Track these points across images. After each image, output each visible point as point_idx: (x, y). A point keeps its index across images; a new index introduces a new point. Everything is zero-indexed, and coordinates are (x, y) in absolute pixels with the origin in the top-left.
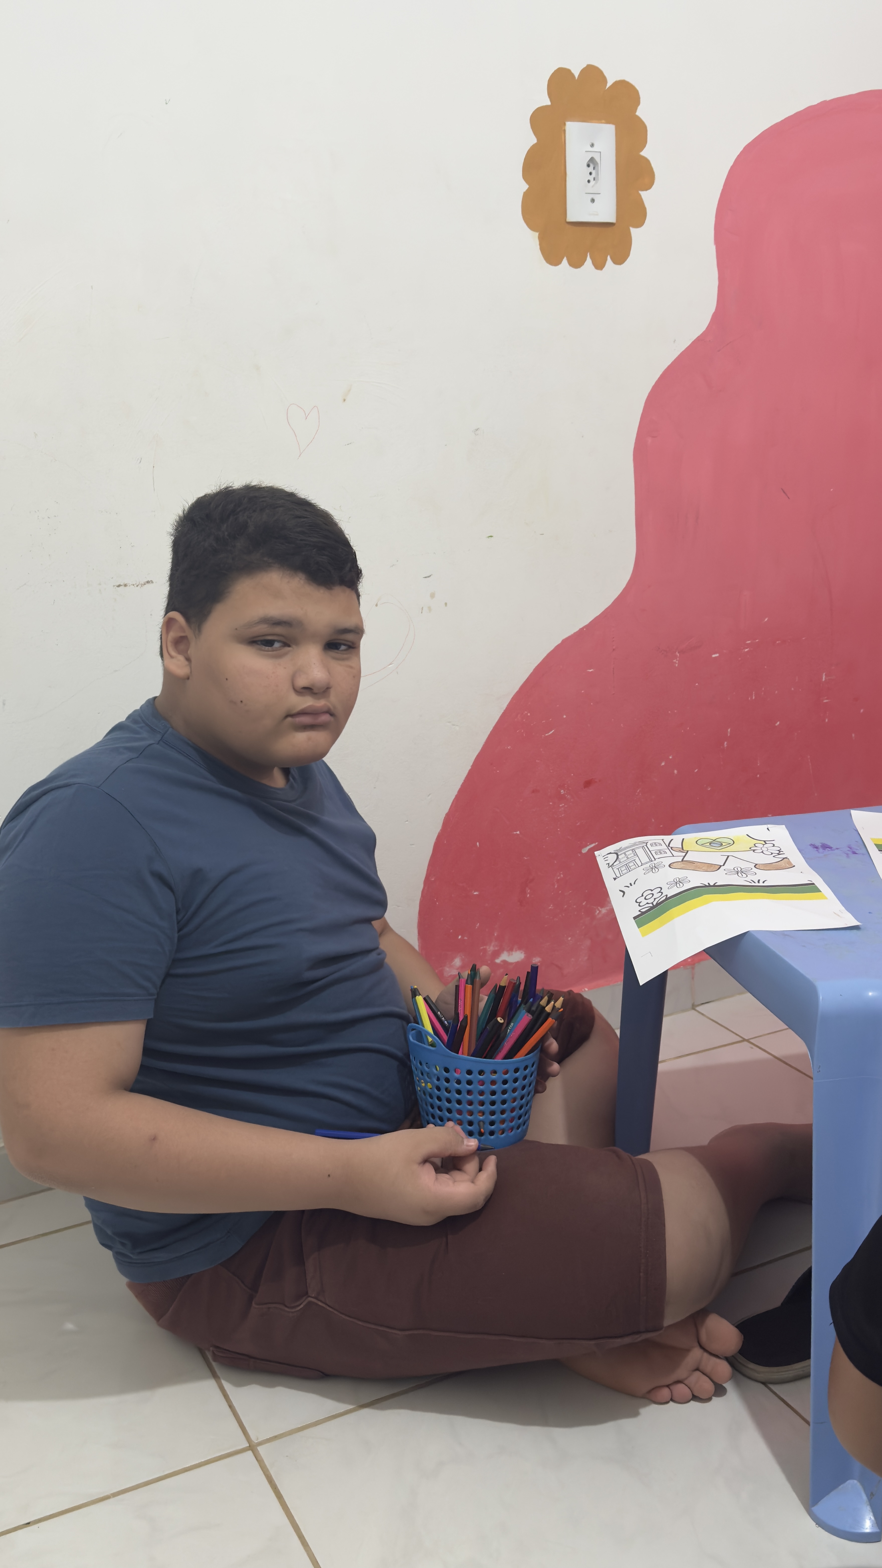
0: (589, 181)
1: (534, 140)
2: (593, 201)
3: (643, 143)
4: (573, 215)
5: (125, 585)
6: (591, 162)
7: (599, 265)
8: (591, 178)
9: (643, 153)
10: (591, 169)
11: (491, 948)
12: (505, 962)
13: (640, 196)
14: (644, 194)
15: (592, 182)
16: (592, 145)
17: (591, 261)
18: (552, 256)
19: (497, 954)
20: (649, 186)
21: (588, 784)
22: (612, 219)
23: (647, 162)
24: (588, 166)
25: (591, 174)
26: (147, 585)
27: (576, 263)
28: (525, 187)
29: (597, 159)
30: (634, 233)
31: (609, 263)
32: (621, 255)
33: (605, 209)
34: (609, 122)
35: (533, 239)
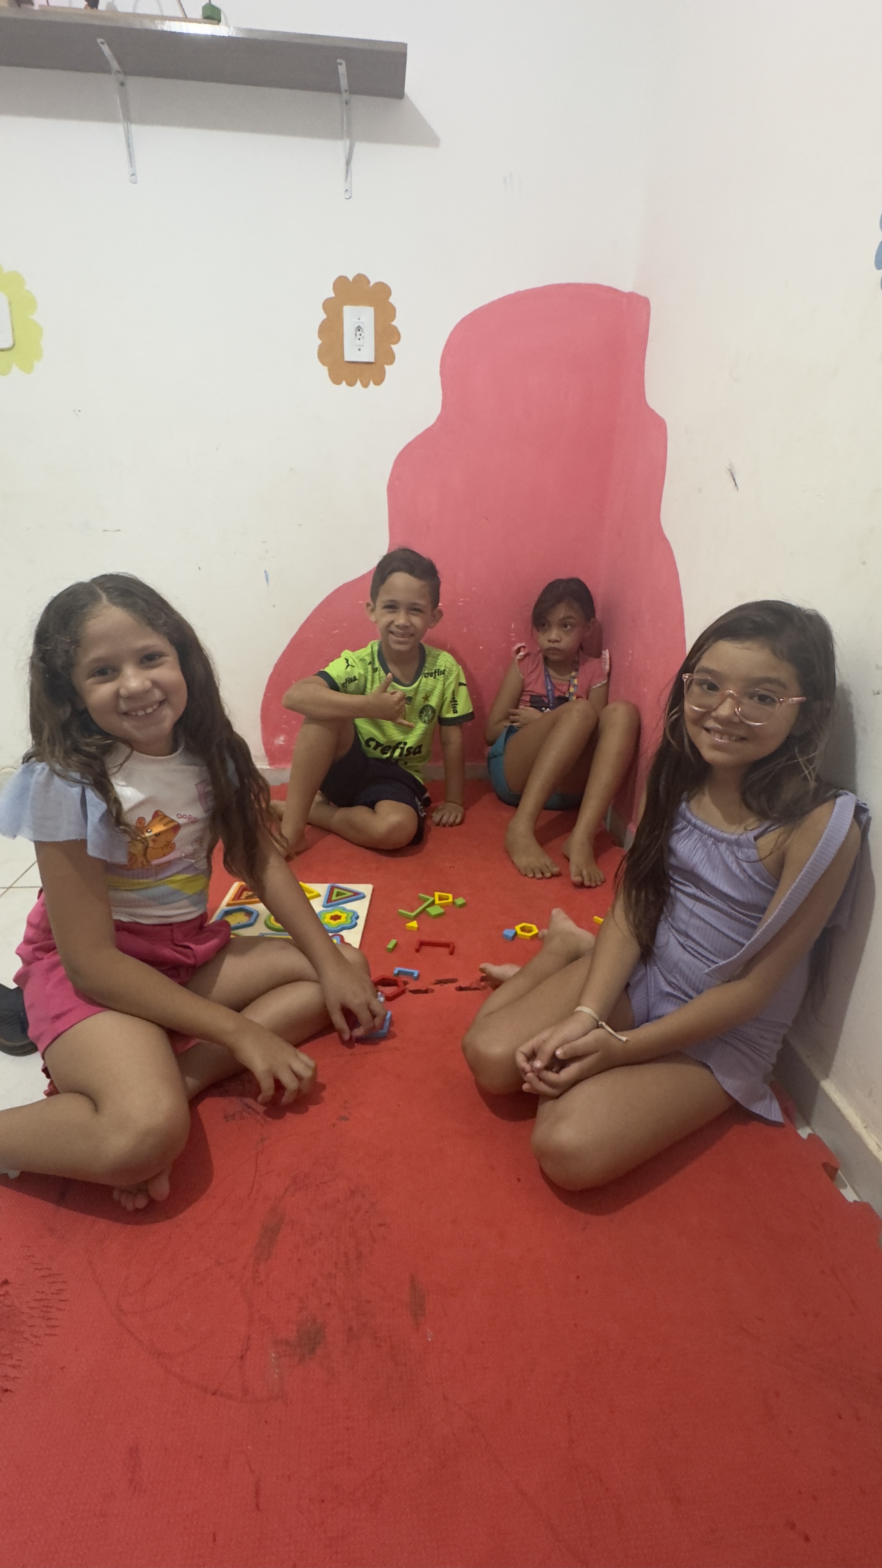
1: (324, 316)
2: (359, 350)
3: (393, 317)
4: (348, 358)
6: (359, 329)
7: (365, 385)
8: (359, 337)
9: (394, 323)
10: (360, 332)
13: (391, 348)
14: (394, 347)
15: (360, 339)
16: (359, 319)
17: (360, 383)
18: (336, 379)
20: (396, 343)
22: (372, 360)
23: (395, 328)
24: (357, 330)
25: (358, 335)
27: (351, 384)
28: (320, 342)
29: (362, 327)
30: (387, 368)
31: (371, 383)
32: (379, 380)
33: (367, 354)
34: (370, 306)
35: (324, 370)
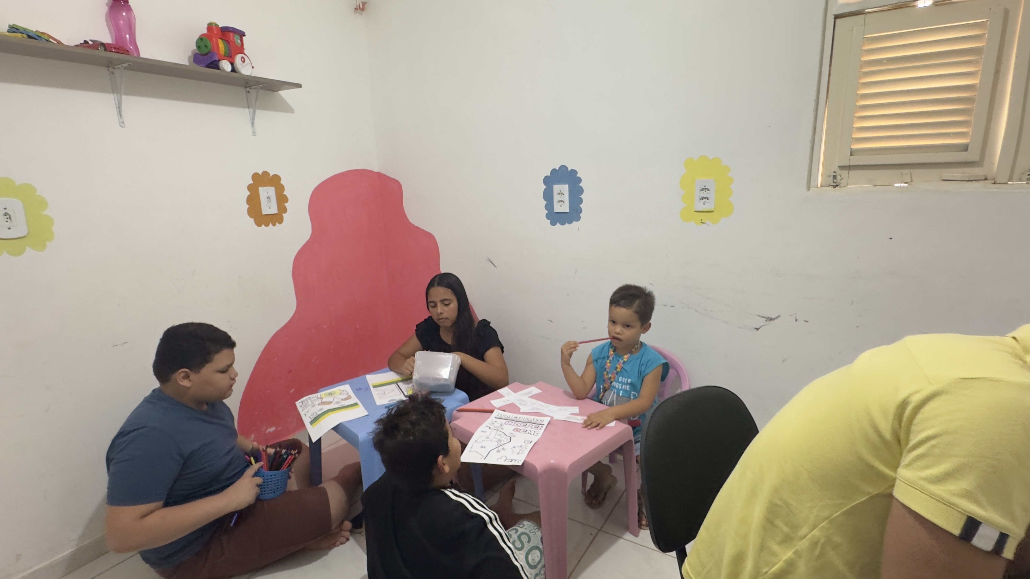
0: (268, 203)
1: (249, 193)
2: (270, 208)
3: (284, 191)
4: (264, 212)
5: (117, 345)
6: (268, 197)
7: (274, 225)
8: (268, 201)
9: (284, 193)
10: (268, 199)
11: (264, 429)
12: (269, 432)
13: (285, 205)
14: (286, 204)
15: (269, 203)
16: (268, 193)
17: (271, 225)
18: (259, 224)
19: (266, 430)
20: (287, 202)
21: (290, 372)
22: (277, 212)
23: (285, 195)
24: (267, 198)
25: (268, 200)
26: (125, 344)
27: (267, 225)
28: (248, 206)
29: (270, 197)
30: (284, 215)
31: (277, 224)
32: (281, 221)
33: (274, 210)
34: (272, 186)
35: (252, 220)
